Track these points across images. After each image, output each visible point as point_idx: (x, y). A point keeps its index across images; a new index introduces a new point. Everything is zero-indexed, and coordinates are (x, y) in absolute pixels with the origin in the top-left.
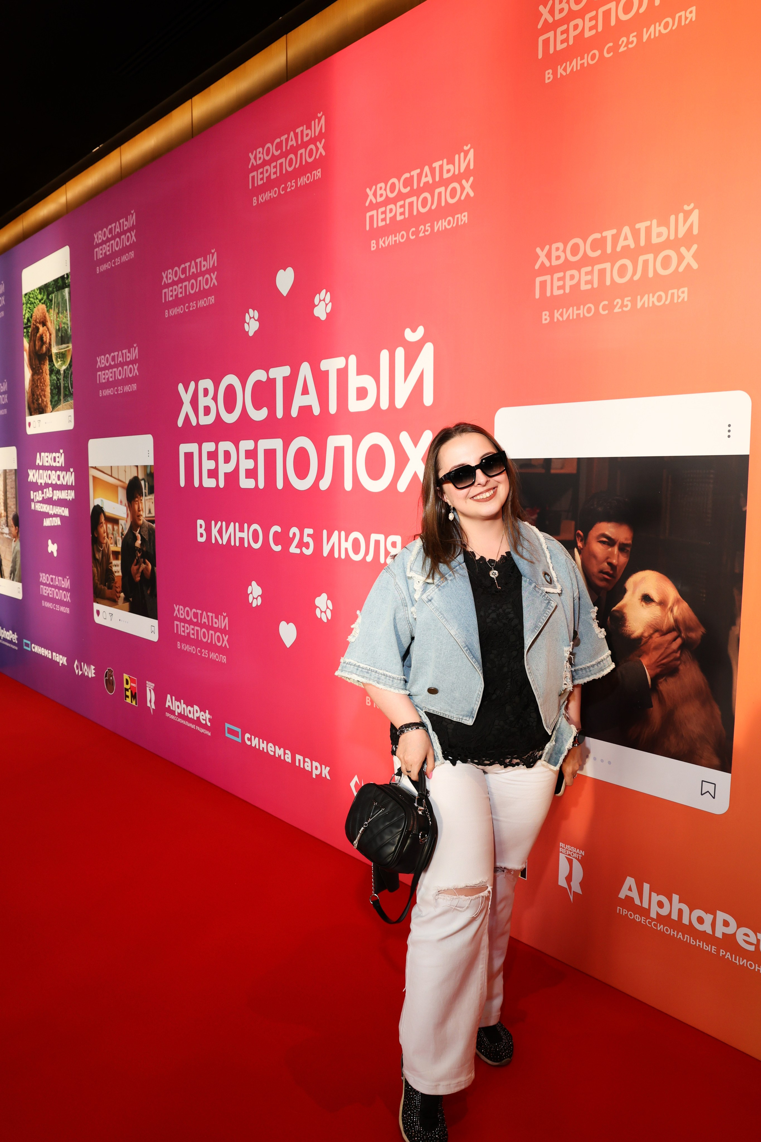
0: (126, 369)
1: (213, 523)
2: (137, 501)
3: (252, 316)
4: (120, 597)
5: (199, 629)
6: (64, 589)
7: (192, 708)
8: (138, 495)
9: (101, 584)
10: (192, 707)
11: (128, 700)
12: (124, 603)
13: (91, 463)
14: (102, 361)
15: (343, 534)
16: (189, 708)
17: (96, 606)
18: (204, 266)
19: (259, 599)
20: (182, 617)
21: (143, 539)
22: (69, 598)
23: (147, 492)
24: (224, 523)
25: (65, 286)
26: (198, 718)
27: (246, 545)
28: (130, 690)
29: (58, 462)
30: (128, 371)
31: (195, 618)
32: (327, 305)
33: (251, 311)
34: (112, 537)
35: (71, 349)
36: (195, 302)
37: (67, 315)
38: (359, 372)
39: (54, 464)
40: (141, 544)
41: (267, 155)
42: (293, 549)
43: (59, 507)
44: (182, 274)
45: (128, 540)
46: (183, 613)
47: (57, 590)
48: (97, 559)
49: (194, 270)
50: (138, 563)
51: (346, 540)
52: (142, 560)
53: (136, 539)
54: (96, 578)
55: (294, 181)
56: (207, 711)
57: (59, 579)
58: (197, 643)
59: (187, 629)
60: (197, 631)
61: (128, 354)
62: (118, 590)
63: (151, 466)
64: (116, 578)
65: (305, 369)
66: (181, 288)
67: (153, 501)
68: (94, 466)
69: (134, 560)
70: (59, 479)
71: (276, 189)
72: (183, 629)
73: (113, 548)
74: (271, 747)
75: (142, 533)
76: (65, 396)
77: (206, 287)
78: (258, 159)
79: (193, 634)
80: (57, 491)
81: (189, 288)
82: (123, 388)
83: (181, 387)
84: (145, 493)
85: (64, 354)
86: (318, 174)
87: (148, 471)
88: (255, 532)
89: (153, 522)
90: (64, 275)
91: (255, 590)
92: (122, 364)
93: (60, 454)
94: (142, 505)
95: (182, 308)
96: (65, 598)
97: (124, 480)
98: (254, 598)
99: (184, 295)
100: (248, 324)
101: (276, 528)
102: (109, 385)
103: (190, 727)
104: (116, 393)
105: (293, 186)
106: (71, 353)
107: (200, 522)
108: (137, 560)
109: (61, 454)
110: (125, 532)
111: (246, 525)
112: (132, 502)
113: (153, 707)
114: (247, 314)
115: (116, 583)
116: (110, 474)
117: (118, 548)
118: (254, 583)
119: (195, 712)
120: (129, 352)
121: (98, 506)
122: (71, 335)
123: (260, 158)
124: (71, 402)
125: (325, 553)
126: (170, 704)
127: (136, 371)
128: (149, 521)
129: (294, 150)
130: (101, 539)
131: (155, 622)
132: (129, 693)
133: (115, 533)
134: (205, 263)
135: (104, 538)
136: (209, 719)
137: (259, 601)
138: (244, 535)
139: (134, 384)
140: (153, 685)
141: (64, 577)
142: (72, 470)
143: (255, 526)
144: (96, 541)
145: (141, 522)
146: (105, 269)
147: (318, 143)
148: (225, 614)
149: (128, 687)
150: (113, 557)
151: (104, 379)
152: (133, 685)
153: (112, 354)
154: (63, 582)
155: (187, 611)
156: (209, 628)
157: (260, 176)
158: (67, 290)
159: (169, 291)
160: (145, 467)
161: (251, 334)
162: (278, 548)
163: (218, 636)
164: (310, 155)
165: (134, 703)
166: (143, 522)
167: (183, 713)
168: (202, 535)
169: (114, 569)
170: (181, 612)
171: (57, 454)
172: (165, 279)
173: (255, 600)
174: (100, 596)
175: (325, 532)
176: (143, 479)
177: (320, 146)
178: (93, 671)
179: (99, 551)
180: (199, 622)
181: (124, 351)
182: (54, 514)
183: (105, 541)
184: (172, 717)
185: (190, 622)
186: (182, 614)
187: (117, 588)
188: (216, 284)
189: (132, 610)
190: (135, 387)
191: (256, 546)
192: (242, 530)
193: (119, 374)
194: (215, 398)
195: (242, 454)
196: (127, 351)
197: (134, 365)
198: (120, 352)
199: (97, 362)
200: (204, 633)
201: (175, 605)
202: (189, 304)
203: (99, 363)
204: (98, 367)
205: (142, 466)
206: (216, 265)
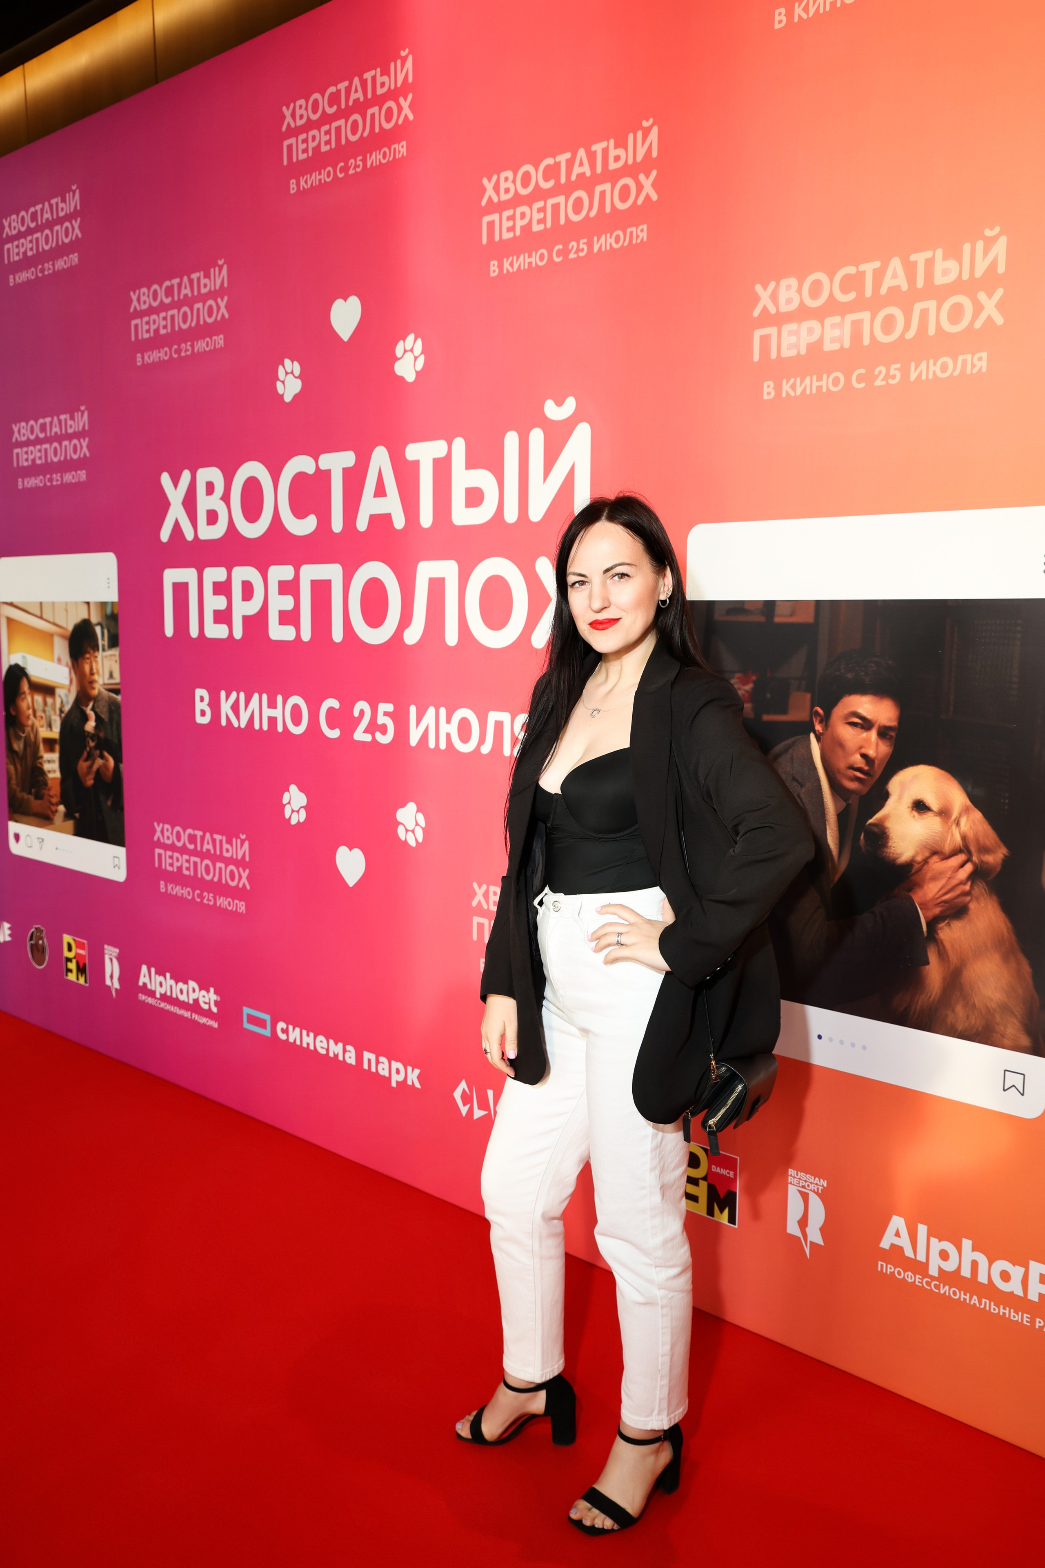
0: (65, 446)
1: (223, 694)
3: (289, 370)
4: (56, 811)
5: (198, 860)
8: (89, 649)
9: (23, 790)
14: (22, 431)
15: (443, 711)
17: (14, 827)
18: (205, 286)
19: (303, 812)
20: (169, 842)
21: (98, 719)
23: (106, 643)
24: (242, 694)
27: (280, 729)
30: (70, 450)
31: (190, 843)
32: (415, 358)
33: (287, 362)
34: (43, 715)
36: (189, 343)
38: (470, 465)
40: (96, 728)
41: (314, 112)
42: (360, 735)
44: (167, 297)
46: (170, 836)
49: (188, 292)
50: (90, 757)
51: (448, 721)
52: (98, 752)
53: (86, 719)
54: (14, 781)
55: (360, 158)
58: (194, 882)
59: (178, 860)
61: (70, 422)
63: (113, 603)
65: (380, 457)
66: (165, 318)
67: (117, 658)
68: (10, 601)
69: (83, 753)
71: (330, 169)
72: (169, 861)
73: (44, 733)
74: (321, 1041)
75: (97, 710)
77: (209, 320)
78: (298, 118)
79: (188, 869)
81: (179, 320)
82: (62, 477)
83: (165, 479)
84: (103, 646)
86: (401, 149)
87: (109, 611)
88: (296, 708)
89: (117, 692)
91: (295, 799)
92: (58, 438)
95: (166, 352)
98: (293, 811)
99: (169, 330)
100: (283, 382)
101: (332, 703)
102: (34, 470)
104: (48, 484)
105: (358, 166)
107: (200, 692)
110: (67, 708)
111: (279, 698)
112: (80, 661)
114: (280, 367)
115: (49, 790)
116: (40, 615)
117: (55, 733)
118: (293, 788)
120: (72, 418)
123: (302, 118)
125: (413, 742)
127: (85, 449)
128: (110, 690)
129: (361, 108)
130: (24, 720)
133: (48, 709)
134: (207, 281)
137: (303, 816)
138: (276, 712)
139: (81, 470)
143: (295, 699)
146: (27, 279)
147: (401, 99)
148: (243, 837)
151: (27, 460)
153: (41, 421)
155: (178, 833)
156: (216, 858)
157: (302, 146)
159: (144, 323)
160: (104, 604)
161: (288, 398)
162: (333, 734)
164: (388, 118)
166: (100, 693)
168: (203, 713)
169: (47, 767)
170: (166, 834)
172: (135, 303)
173: (295, 813)
175: (413, 709)
177: (405, 104)
180: (199, 849)
181: (63, 417)
183: (30, 723)
185: (183, 850)
186: (168, 838)
187: (52, 797)
188: (226, 315)
190: (84, 476)
191: (297, 730)
192: (272, 705)
193: (53, 453)
194: (226, 498)
195: (273, 587)
196: (68, 416)
197: (82, 440)
198: (56, 419)
199: (13, 432)
200: (207, 866)
201: (156, 824)
202: (179, 346)
203: (16, 434)
204: (14, 440)
205: (97, 602)
206: (226, 285)
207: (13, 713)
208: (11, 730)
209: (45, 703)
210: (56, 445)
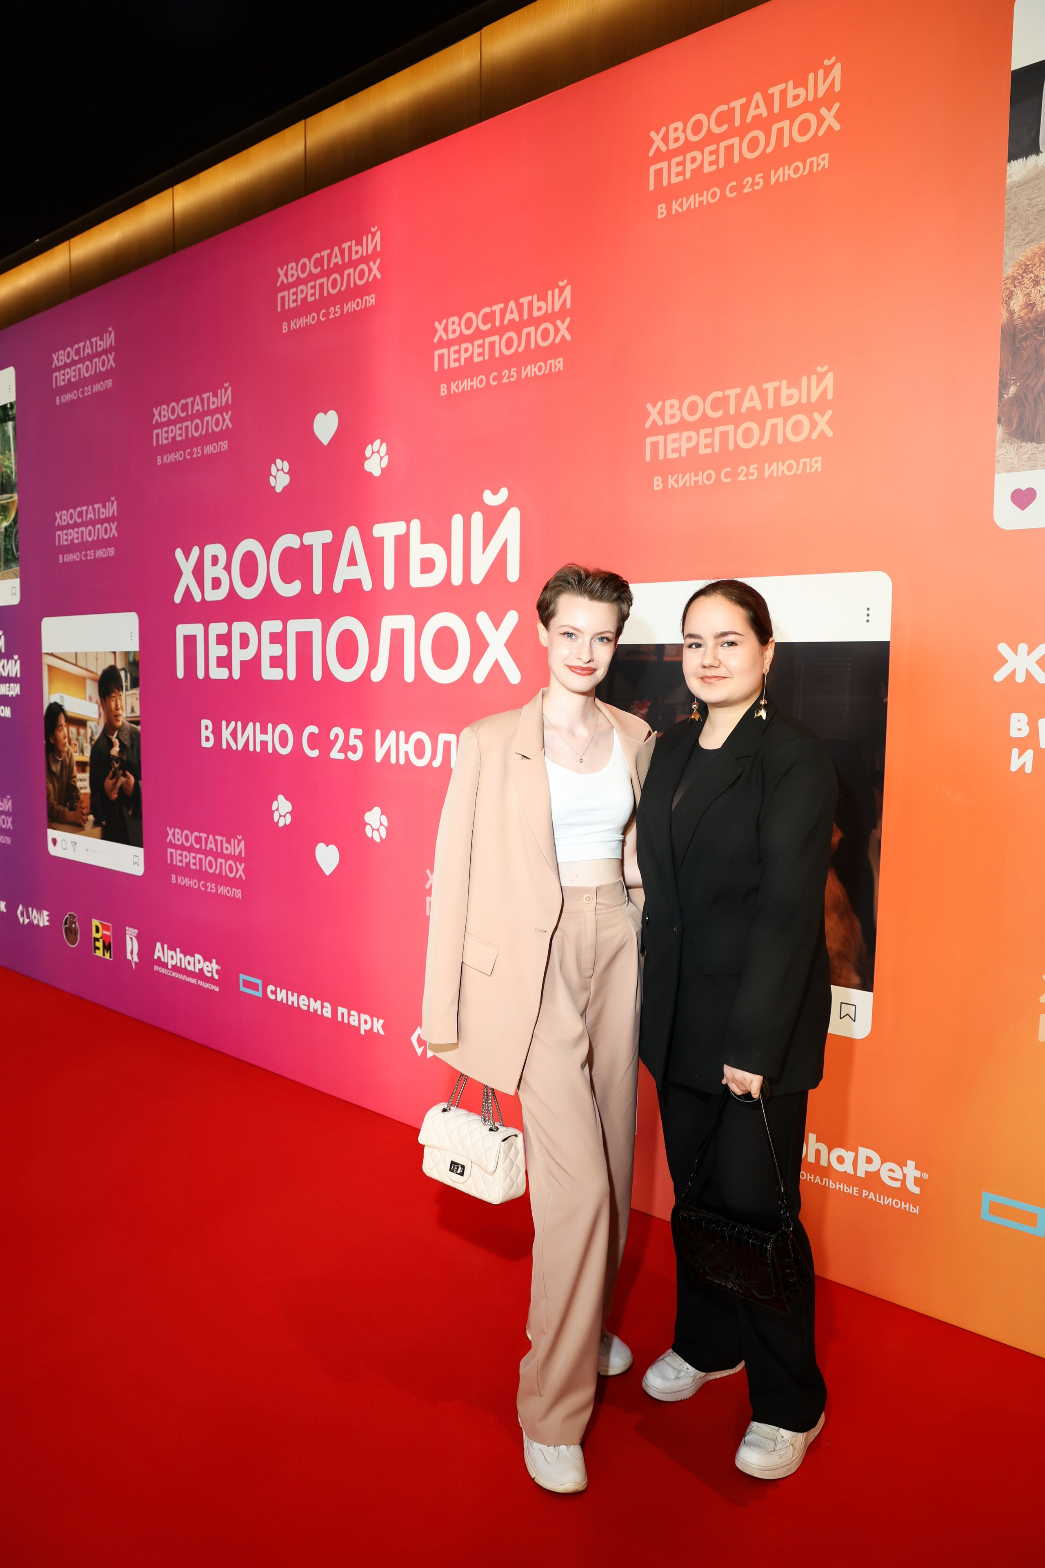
0: (98, 529)
1: (224, 723)
2: (114, 697)
3: (280, 468)
5: (203, 857)
6: (2, 813)
13: (45, 649)
14: (63, 517)
15: (402, 734)
18: (213, 403)
19: (288, 816)
20: (179, 843)
22: (10, 825)
24: (239, 724)
25: (7, 418)
27: (270, 751)
30: (102, 532)
31: (197, 844)
32: (381, 458)
33: (278, 461)
34: (77, 743)
35: (17, 501)
36: (200, 448)
37: (11, 456)
38: (424, 541)
41: (303, 272)
42: (335, 755)
44: (182, 412)
45: (101, 748)
46: (180, 838)
49: (199, 407)
51: (407, 742)
53: (112, 745)
55: (339, 306)
56: (214, 961)
58: (200, 875)
59: (186, 858)
60: (201, 860)
61: (102, 510)
63: (134, 652)
64: (81, 797)
65: (352, 535)
66: (180, 429)
67: (138, 696)
68: (50, 652)
69: (109, 773)
71: (314, 314)
72: (179, 858)
73: (77, 757)
74: (303, 1000)
76: (7, 562)
77: (217, 430)
78: (289, 276)
79: (195, 864)
81: (192, 429)
82: (95, 553)
83: (179, 554)
85: (6, 507)
86: (371, 300)
87: (131, 659)
88: (283, 734)
90: (7, 404)
91: (282, 806)
92: (92, 523)
95: (181, 454)
96: (4, 824)
98: (280, 816)
99: (184, 438)
100: (275, 477)
101: (313, 729)
102: (73, 548)
104: (84, 559)
105: (337, 313)
106: (16, 505)
107: (205, 722)
110: (96, 737)
111: (270, 726)
112: (107, 699)
114: (273, 465)
116: (74, 662)
117: (86, 757)
118: (281, 797)
120: (104, 507)
121: (56, 704)
122: (16, 483)
123: (292, 276)
124: (16, 569)
125: (378, 759)
127: (114, 531)
129: (339, 269)
130: (61, 747)
131: (140, 851)
133: (81, 738)
134: (215, 399)
135: (64, 745)
137: (289, 819)
138: (267, 738)
139: (111, 547)
141: (3, 797)
142: (16, 657)
143: (283, 727)
146: (69, 400)
147: (371, 263)
148: (239, 838)
151: (67, 540)
153: (79, 509)
155: (187, 835)
156: (216, 855)
157: (293, 298)
158: (10, 425)
159: (164, 432)
160: (127, 654)
161: (279, 489)
162: (313, 753)
164: (361, 277)
166: (123, 724)
168: (207, 739)
170: (177, 836)
172: (157, 417)
173: (282, 818)
175: (378, 733)
177: (375, 267)
180: (204, 848)
181: (96, 506)
183: (66, 749)
185: (191, 849)
186: (178, 840)
188: (230, 426)
190: (113, 552)
191: (284, 751)
192: (264, 731)
193: (88, 534)
194: (228, 568)
195: (265, 638)
196: (101, 505)
197: (111, 524)
198: (90, 507)
199: (56, 518)
200: (210, 862)
201: (168, 829)
202: (192, 449)
203: (58, 520)
204: (56, 525)
205: (121, 652)
206: (230, 402)
207: (52, 742)
208: (50, 756)
209: (79, 734)
210: (90, 527)
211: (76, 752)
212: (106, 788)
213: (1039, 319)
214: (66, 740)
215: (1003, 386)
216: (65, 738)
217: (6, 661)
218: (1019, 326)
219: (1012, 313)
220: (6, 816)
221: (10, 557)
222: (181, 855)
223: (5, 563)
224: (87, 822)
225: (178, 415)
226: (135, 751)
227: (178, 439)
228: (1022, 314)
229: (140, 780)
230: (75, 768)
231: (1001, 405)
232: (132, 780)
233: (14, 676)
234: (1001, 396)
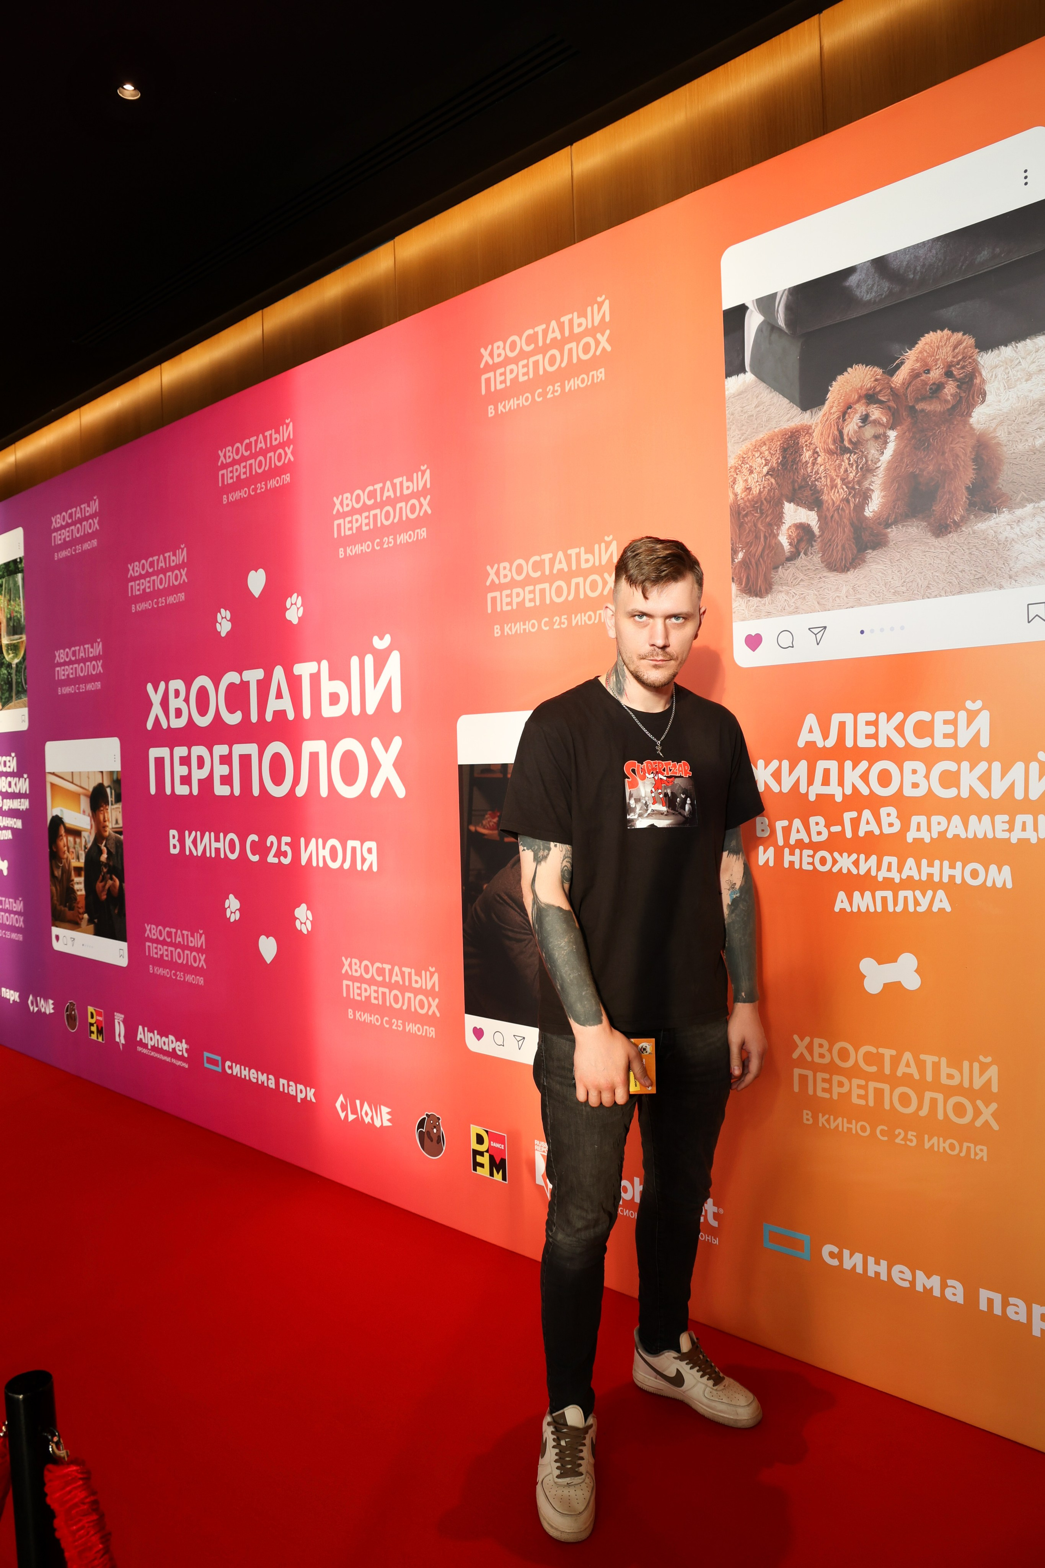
1: (187, 833)
3: (223, 616)
4: (83, 918)
5: (173, 949)
6: (15, 913)
7: (167, 1039)
8: (103, 804)
9: (61, 905)
10: (167, 1037)
11: (94, 1037)
12: (88, 925)
13: (48, 769)
14: (61, 655)
15: (320, 841)
16: (164, 1039)
17: (55, 931)
18: (173, 561)
19: (238, 913)
20: (155, 937)
21: (109, 852)
22: (22, 923)
23: (113, 800)
24: (199, 833)
25: (17, 571)
26: (174, 1049)
27: (222, 856)
28: (95, 1025)
29: (10, 767)
30: (91, 668)
31: (168, 938)
32: (298, 609)
33: (223, 611)
35: (26, 641)
36: (164, 598)
37: (20, 602)
38: (331, 678)
39: (4, 770)
40: (108, 858)
41: (237, 454)
42: (271, 859)
43: (10, 819)
44: (150, 568)
45: (93, 854)
46: (156, 933)
47: (7, 914)
48: (56, 877)
49: (163, 564)
50: (104, 879)
51: (324, 848)
52: (109, 875)
53: (101, 852)
54: (55, 898)
55: (264, 483)
57: (9, 902)
58: (172, 965)
59: (160, 950)
61: (91, 650)
62: (81, 911)
63: (117, 772)
64: (78, 898)
65: (279, 673)
66: (149, 582)
67: (121, 810)
68: (52, 771)
69: (99, 877)
70: (10, 786)
71: (246, 489)
72: (155, 951)
73: (74, 863)
74: (253, 1073)
75: (108, 846)
76: (18, 693)
77: (176, 583)
78: (227, 457)
79: (167, 956)
80: (8, 800)
81: (157, 583)
83: (150, 688)
84: (112, 801)
85: (17, 645)
86: (287, 478)
87: (115, 777)
88: (232, 842)
89: (120, 833)
90: (17, 559)
91: (233, 904)
92: (84, 660)
93: (11, 758)
94: (108, 815)
95: (150, 604)
96: (17, 923)
97: (87, 788)
98: (232, 913)
99: (152, 589)
100: (220, 624)
101: (254, 837)
102: (68, 682)
103: (165, 1061)
104: (77, 691)
105: (263, 488)
106: (24, 645)
107: (173, 832)
108: (103, 877)
109: (13, 758)
110: (89, 845)
111: (222, 835)
112: (97, 812)
113: (123, 1041)
114: (218, 614)
115: (78, 903)
116: (71, 780)
117: (81, 863)
118: (231, 896)
119: (170, 1043)
120: (92, 647)
121: (57, 816)
122: (24, 625)
123: (229, 457)
124: (25, 699)
125: (303, 862)
126: (142, 1037)
127: (100, 668)
128: (116, 832)
129: (263, 452)
130: (61, 854)
131: (124, 945)
132: (94, 1029)
133: (77, 846)
134: (174, 558)
136: (186, 1049)
137: (237, 916)
138: (220, 845)
139: (98, 682)
140: (123, 1016)
141: (16, 899)
142: (25, 776)
143: (232, 836)
144: (55, 855)
145: (107, 834)
146: (65, 556)
147: (286, 448)
148: (201, 932)
149: (93, 1021)
150: (75, 874)
151: (64, 675)
152: (99, 1018)
153: (73, 649)
154: (14, 905)
155: (160, 931)
156: (185, 947)
157: (230, 475)
158: (19, 575)
159: (136, 585)
160: (112, 773)
161: (223, 634)
162: (255, 858)
163: (195, 957)
164: (279, 459)
165: (100, 1039)
166: (110, 834)
167: (156, 1045)
168: (175, 847)
169: (76, 887)
170: (153, 932)
171: (8, 758)
172: (131, 572)
173: (233, 914)
174: (59, 919)
175: (302, 840)
176: (109, 786)
177: (289, 451)
178: (52, 1006)
179: (58, 867)
180: (174, 941)
181: (86, 646)
182: (4, 826)
183: (65, 856)
184: (145, 1051)
185: (164, 943)
186: (154, 935)
187: (80, 908)
188: (187, 580)
189: (98, 933)
190: (100, 686)
191: (233, 857)
192: (217, 840)
193: (81, 670)
194: (187, 700)
195: (216, 760)
196: (89, 646)
197: (98, 662)
198: (82, 647)
199: (55, 656)
200: (179, 953)
201: (146, 925)
202: (158, 599)
203: (57, 658)
204: (56, 662)
205: (108, 772)
206: (185, 561)
207: (55, 850)
208: (53, 862)
209: (75, 842)
210: (82, 664)
211: (73, 859)
212: (97, 889)
213: (755, 500)
214: (66, 848)
215: (734, 552)
216: (64, 847)
217: (17, 779)
218: (742, 505)
219: (736, 495)
220: (19, 915)
221: (20, 689)
222: (156, 948)
223: (16, 694)
224: (83, 920)
225: (147, 570)
226: (119, 857)
227: (148, 590)
228: (743, 496)
229: (124, 882)
230: (73, 873)
231: (733, 567)
232: (118, 882)
233: (24, 792)
234: (733, 561)
